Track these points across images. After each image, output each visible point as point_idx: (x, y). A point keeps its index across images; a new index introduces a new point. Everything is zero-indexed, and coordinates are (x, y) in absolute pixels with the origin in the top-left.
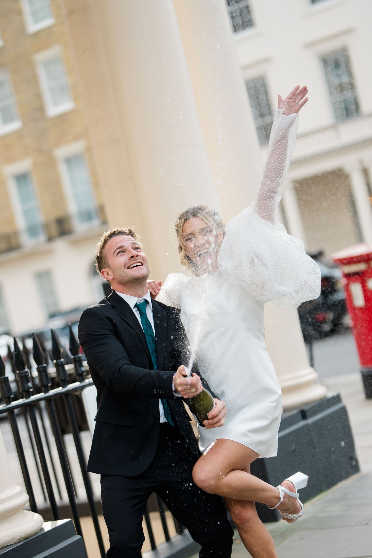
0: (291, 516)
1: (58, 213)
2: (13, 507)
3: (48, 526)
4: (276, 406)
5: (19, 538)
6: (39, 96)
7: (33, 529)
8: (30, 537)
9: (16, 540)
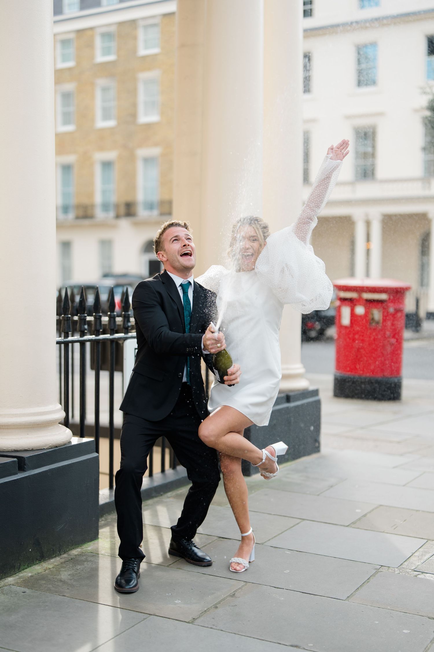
0: (267, 474)
1: (129, 199)
2: (52, 419)
3: (75, 441)
4: (275, 388)
5: (50, 445)
6: (135, 105)
7: (63, 441)
8: (59, 446)
9: (48, 446)
